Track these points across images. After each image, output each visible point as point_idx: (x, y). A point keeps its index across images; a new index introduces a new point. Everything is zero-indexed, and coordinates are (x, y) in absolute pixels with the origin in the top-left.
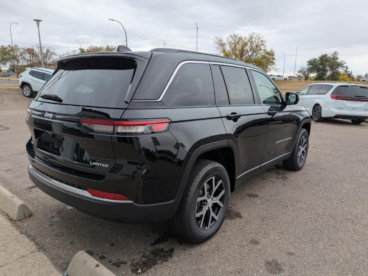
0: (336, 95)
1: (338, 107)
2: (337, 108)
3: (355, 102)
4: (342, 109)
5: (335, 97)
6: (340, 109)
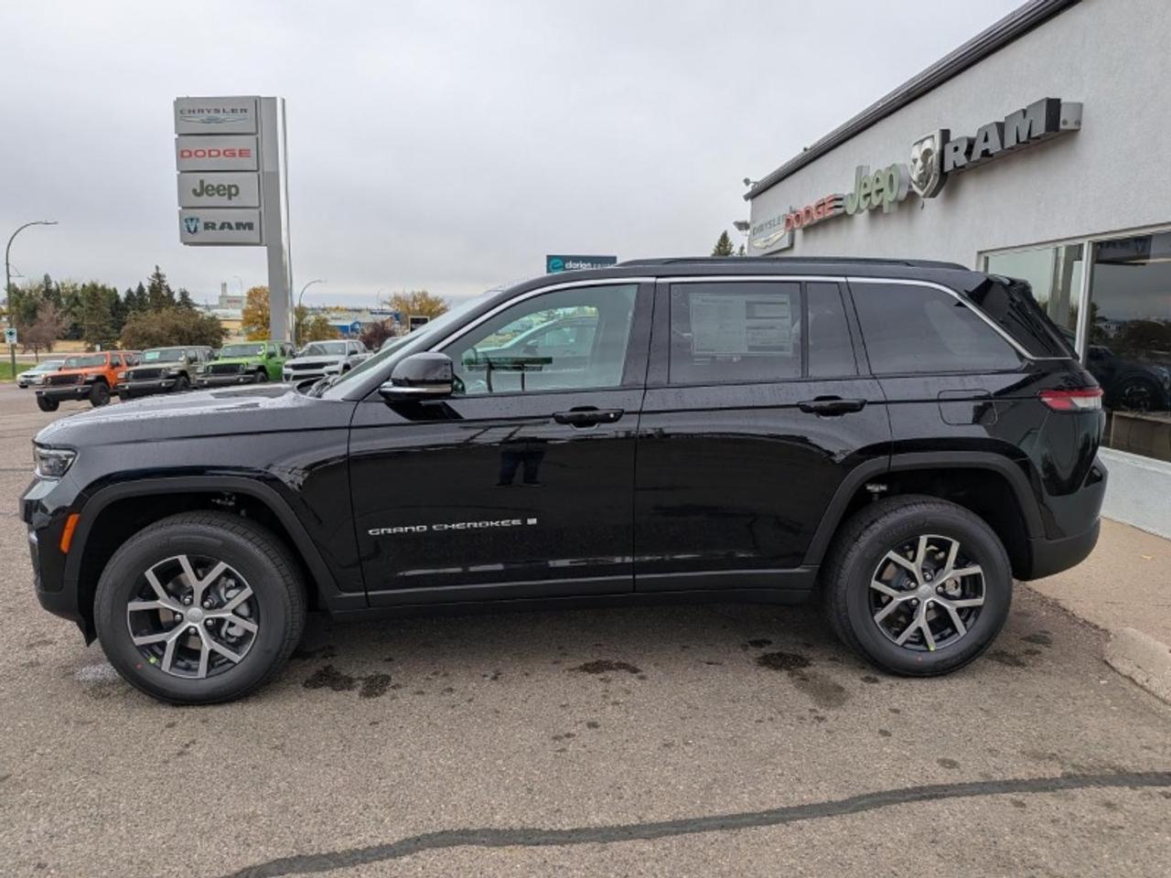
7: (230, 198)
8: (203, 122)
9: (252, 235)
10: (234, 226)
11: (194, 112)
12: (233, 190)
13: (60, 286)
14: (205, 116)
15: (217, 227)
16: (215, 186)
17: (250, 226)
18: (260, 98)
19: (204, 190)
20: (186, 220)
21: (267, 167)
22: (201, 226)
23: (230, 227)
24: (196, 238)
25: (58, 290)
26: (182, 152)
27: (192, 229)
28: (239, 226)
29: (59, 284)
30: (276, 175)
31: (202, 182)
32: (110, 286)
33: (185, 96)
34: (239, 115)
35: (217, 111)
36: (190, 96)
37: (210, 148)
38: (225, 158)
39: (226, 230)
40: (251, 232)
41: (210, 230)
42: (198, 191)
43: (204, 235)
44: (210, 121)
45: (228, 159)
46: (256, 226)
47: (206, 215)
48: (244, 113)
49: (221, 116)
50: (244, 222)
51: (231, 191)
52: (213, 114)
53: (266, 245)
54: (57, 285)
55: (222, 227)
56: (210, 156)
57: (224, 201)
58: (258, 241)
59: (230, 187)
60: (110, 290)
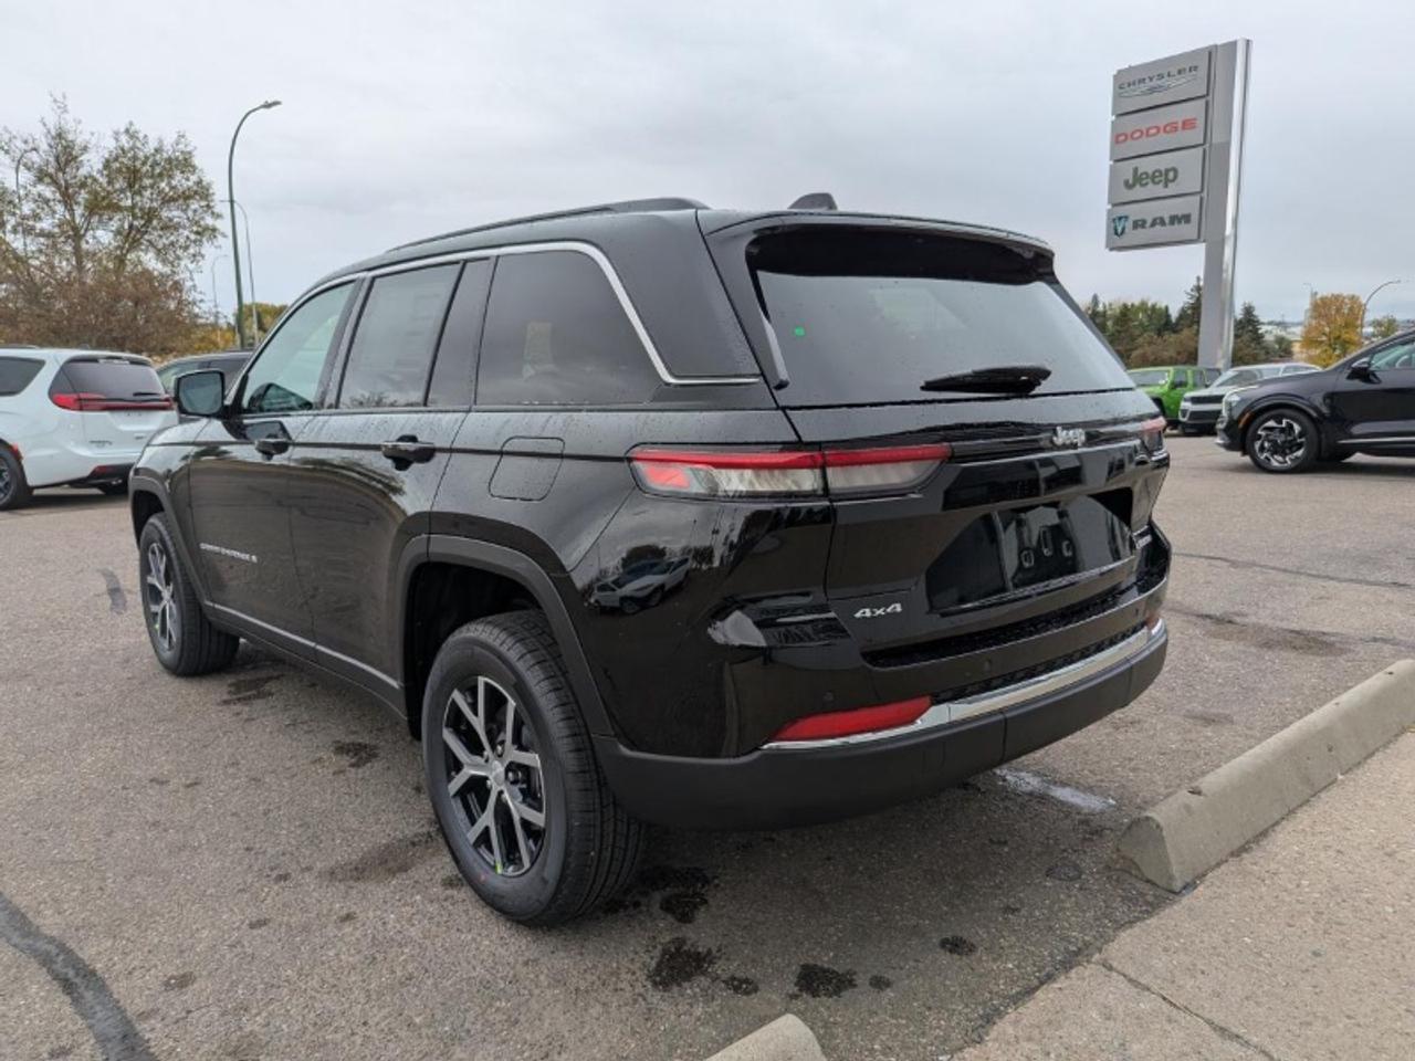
0: (75, 396)
1: (94, 439)
2: (92, 442)
3: (134, 415)
4: (107, 445)
5: (71, 400)
6: (100, 443)
7: (1166, 186)
8: (1144, 93)
9: (1188, 230)
10: (1167, 221)
11: (1134, 84)
12: (1171, 175)
13: (1107, 307)
14: (1143, 87)
15: (1148, 224)
16: (1150, 172)
17: (1187, 218)
18: (1216, 46)
19: (1138, 179)
20: (1114, 220)
21: (1217, 138)
22: (1129, 224)
23: (1162, 222)
24: (1124, 241)
25: (1105, 312)
26: (1118, 136)
27: (1119, 230)
28: (1174, 219)
29: (1107, 304)
30: (1227, 145)
31: (1136, 170)
32: (1162, 304)
33: (1127, 66)
34: (1188, 76)
35: (1161, 76)
36: (1133, 65)
37: (1148, 126)
38: (1165, 135)
39: (1158, 227)
40: (1187, 225)
41: (1140, 230)
42: (1131, 182)
43: (1134, 236)
44: (1152, 90)
45: (1170, 135)
46: (1195, 218)
47: (1134, 212)
48: (1194, 73)
49: (1165, 82)
50: (1180, 215)
51: (1168, 176)
52: (1155, 83)
53: (1204, 241)
54: (1105, 307)
55: (1153, 225)
56: (1148, 135)
57: (1160, 190)
58: (1195, 237)
59: (1167, 171)
60: (1160, 309)
